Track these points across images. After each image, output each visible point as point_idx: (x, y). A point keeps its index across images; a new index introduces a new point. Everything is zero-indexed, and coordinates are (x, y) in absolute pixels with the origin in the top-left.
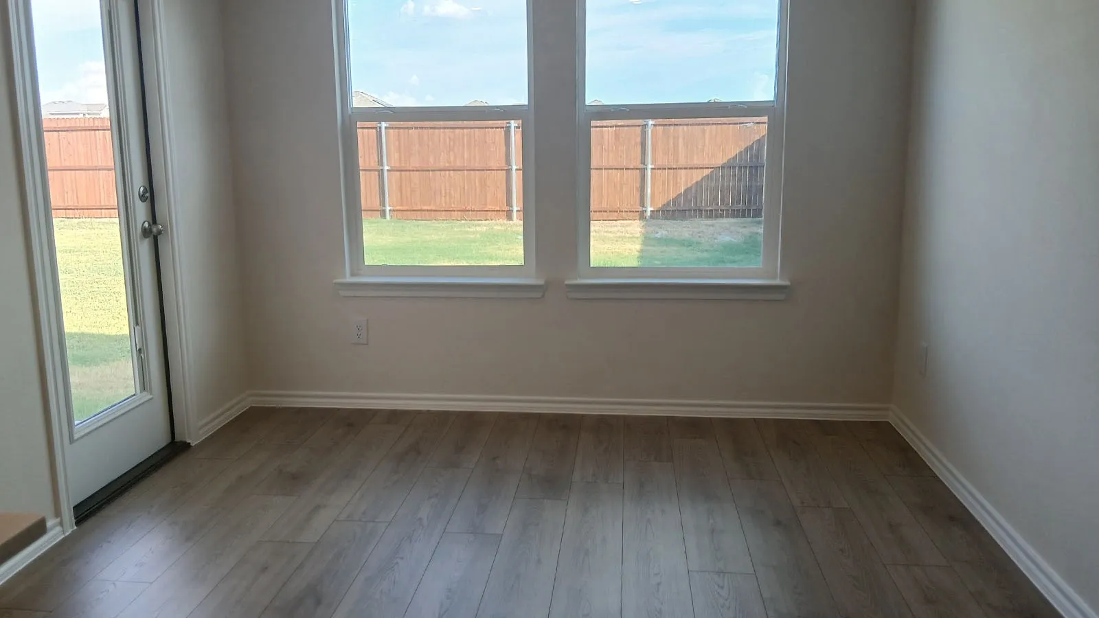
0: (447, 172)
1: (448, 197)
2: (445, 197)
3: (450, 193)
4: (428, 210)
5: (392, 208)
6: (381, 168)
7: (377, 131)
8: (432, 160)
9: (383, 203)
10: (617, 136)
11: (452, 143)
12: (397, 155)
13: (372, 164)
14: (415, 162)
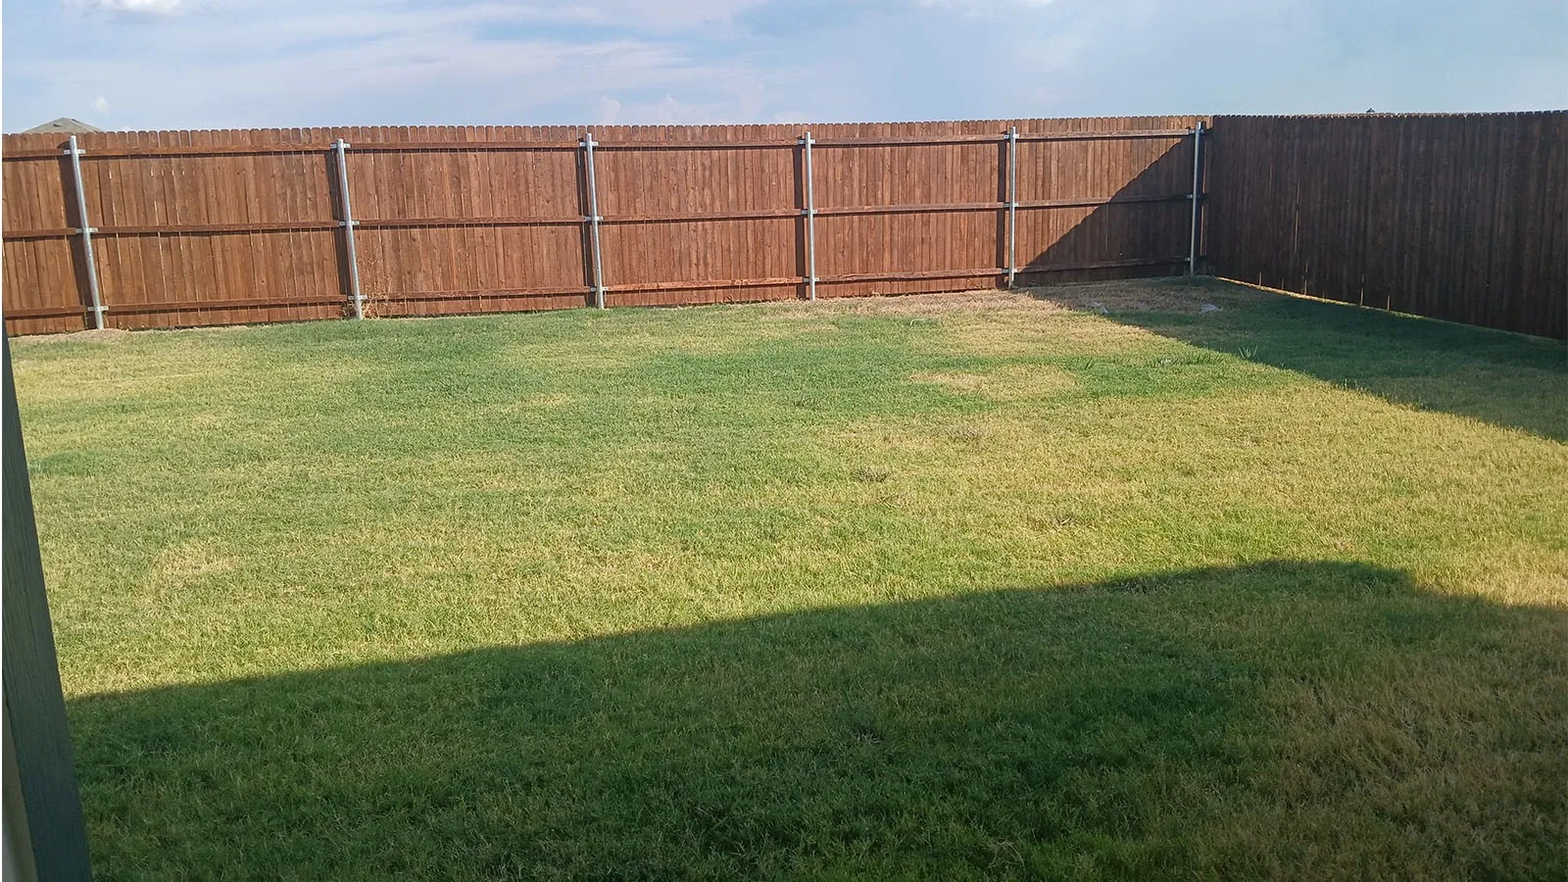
0: (700, 223)
1: (701, 267)
2: (697, 265)
3: (705, 258)
4: (667, 290)
5: (607, 289)
6: (587, 219)
7: (576, 155)
8: (674, 204)
9: (590, 280)
10: (964, 158)
11: (707, 173)
12: (612, 197)
13: (569, 213)
14: (642, 209)
